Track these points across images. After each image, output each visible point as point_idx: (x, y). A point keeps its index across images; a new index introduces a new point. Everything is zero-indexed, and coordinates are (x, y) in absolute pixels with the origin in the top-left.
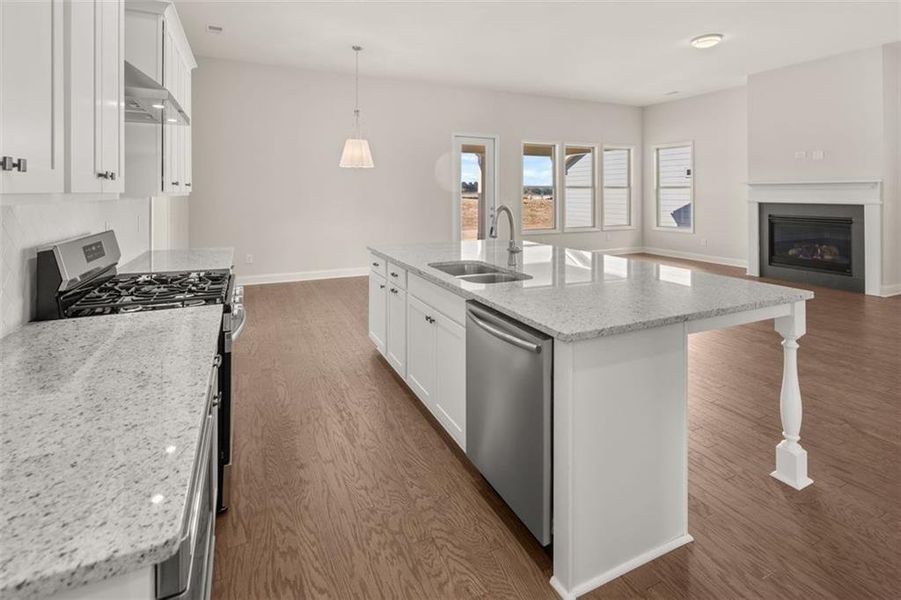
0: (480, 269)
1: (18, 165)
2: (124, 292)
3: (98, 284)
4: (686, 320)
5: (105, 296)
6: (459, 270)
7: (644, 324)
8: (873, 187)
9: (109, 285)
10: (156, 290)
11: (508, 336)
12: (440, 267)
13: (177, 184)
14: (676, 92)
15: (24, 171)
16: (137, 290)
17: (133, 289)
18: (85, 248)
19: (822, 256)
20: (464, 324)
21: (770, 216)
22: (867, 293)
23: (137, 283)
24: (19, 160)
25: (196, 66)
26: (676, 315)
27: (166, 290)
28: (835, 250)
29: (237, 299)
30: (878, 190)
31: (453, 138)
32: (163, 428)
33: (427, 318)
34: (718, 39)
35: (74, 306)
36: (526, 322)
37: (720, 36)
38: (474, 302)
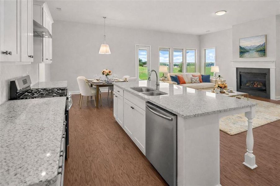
0: (148, 90)
1: (10, 53)
2: (35, 93)
3: (27, 91)
4: (220, 112)
5: (30, 94)
6: (140, 90)
7: (208, 113)
8: (273, 63)
9: (30, 91)
10: (44, 93)
11: (161, 115)
12: (134, 89)
13: (47, 59)
14: (209, 31)
15: (11, 55)
16: (39, 93)
17: (37, 93)
18: (23, 80)
19: (257, 86)
20: (145, 110)
21: (240, 72)
22: (271, 99)
23: (38, 91)
24: (10, 52)
25: (53, 22)
26: (217, 110)
27: (48, 93)
28: (261, 84)
29: (70, 97)
30: (274, 64)
31: (136, 46)
32: (49, 147)
33: (131, 107)
34: (225, 12)
35: (21, 97)
36: (170, 111)
37: (226, 11)
38: (148, 102)
